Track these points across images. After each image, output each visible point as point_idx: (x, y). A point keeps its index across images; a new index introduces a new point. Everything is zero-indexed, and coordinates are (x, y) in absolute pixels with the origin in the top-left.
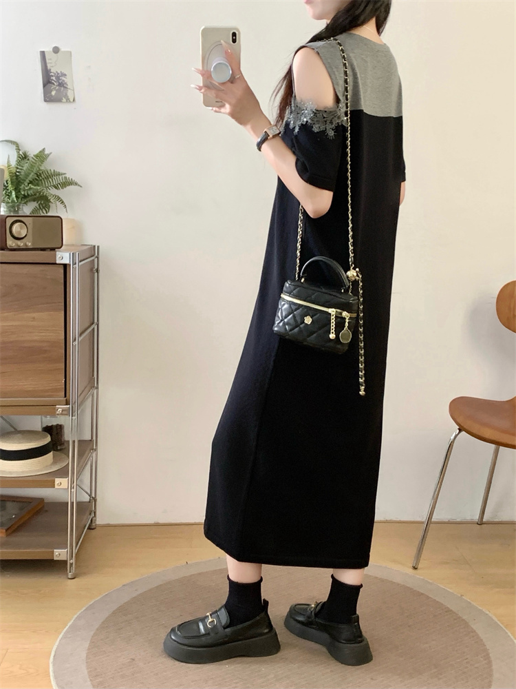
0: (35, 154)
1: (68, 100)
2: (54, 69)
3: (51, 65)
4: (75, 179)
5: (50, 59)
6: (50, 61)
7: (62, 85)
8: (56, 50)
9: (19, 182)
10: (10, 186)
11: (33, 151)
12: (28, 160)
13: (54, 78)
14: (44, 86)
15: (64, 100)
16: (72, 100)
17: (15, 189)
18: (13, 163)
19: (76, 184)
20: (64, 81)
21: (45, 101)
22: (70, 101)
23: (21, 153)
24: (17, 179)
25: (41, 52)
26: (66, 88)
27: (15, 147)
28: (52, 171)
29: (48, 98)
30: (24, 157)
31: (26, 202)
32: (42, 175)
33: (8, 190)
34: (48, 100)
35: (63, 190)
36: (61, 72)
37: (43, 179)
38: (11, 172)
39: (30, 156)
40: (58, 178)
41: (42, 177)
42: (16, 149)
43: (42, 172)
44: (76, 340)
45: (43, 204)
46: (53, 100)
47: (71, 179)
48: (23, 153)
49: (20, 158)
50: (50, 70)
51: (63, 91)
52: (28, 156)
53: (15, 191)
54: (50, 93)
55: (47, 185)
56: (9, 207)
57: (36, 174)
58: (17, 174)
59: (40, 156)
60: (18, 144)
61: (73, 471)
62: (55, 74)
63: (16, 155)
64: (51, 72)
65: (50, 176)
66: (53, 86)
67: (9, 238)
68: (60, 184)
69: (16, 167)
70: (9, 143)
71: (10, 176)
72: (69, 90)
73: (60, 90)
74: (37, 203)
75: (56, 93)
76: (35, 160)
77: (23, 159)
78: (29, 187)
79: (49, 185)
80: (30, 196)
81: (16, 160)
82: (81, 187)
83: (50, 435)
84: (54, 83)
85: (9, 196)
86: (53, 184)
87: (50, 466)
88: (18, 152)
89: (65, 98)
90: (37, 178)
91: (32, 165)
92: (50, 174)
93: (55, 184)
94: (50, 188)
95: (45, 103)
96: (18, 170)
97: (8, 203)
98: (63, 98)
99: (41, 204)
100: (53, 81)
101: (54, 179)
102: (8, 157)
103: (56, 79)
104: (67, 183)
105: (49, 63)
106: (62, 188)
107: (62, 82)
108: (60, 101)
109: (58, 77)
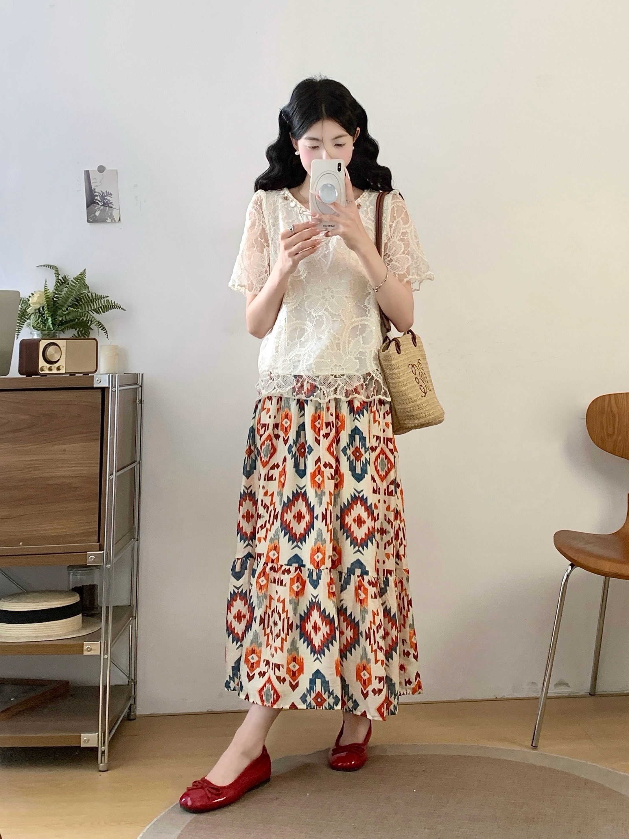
0: (75, 276)
1: (113, 220)
2: (98, 188)
3: (96, 184)
4: (118, 302)
6: (95, 181)
7: (106, 204)
8: (101, 169)
9: (57, 307)
10: (47, 312)
11: (72, 274)
12: (68, 284)
13: (98, 198)
14: (88, 206)
15: (109, 220)
16: (117, 220)
17: (52, 316)
18: (51, 288)
19: (119, 307)
20: (109, 200)
21: (89, 221)
22: (115, 221)
23: (60, 278)
24: (54, 305)
25: (84, 171)
26: (111, 207)
27: (54, 271)
28: (94, 295)
29: (92, 219)
30: (63, 281)
31: (64, 329)
32: (83, 300)
33: (44, 317)
34: (91, 220)
35: (104, 314)
36: (106, 191)
37: (83, 304)
38: (47, 298)
39: (69, 280)
40: (99, 301)
41: (82, 302)
42: (55, 273)
43: (83, 297)
44: (113, 474)
45: (82, 330)
46: (97, 220)
47: (114, 302)
48: (62, 278)
49: (59, 282)
50: (95, 189)
51: (108, 211)
52: (68, 280)
53: (52, 318)
54: (94, 214)
55: (87, 310)
56: (44, 335)
57: (76, 299)
58: (55, 299)
59: (81, 278)
60: (57, 268)
61: (107, 633)
62: (100, 194)
63: (54, 279)
64: (95, 192)
65: (91, 300)
66: (98, 206)
67: (42, 363)
68: (101, 307)
69: (54, 292)
70: (48, 268)
71: (47, 301)
72: (115, 210)
73: (105, 210)
74: (76, 330)
75: (100, 214)
76: (76, 284)
77: (62, 284)
78: (67, 312)
79: (90, 309)
80: (66, 322)
81: (54, 285)
82: (125, 310)
83: (79, 594)
84: (99, 203)
85: (45, 324)
86: (94, 308)
87: (79, 631)
88: (57, 277)
89: (110, 218)
90: (76, 303)
91: (71, 289)
92: (91, 298)
93: (95, 308)
94: (90, 312)
95: (89, 224)
96: (56, 296)
97: (43, 330)
98: (108, 219)
99: (80, 331)
100: (97, 201)
101: (95, 303)
102: (46, 281)
103: (100, 198)
104: (109, 306)
105: (94, 183)
106: (103, 312)
107: (107, 202)
108: (103, 221)
109: (103, 197)
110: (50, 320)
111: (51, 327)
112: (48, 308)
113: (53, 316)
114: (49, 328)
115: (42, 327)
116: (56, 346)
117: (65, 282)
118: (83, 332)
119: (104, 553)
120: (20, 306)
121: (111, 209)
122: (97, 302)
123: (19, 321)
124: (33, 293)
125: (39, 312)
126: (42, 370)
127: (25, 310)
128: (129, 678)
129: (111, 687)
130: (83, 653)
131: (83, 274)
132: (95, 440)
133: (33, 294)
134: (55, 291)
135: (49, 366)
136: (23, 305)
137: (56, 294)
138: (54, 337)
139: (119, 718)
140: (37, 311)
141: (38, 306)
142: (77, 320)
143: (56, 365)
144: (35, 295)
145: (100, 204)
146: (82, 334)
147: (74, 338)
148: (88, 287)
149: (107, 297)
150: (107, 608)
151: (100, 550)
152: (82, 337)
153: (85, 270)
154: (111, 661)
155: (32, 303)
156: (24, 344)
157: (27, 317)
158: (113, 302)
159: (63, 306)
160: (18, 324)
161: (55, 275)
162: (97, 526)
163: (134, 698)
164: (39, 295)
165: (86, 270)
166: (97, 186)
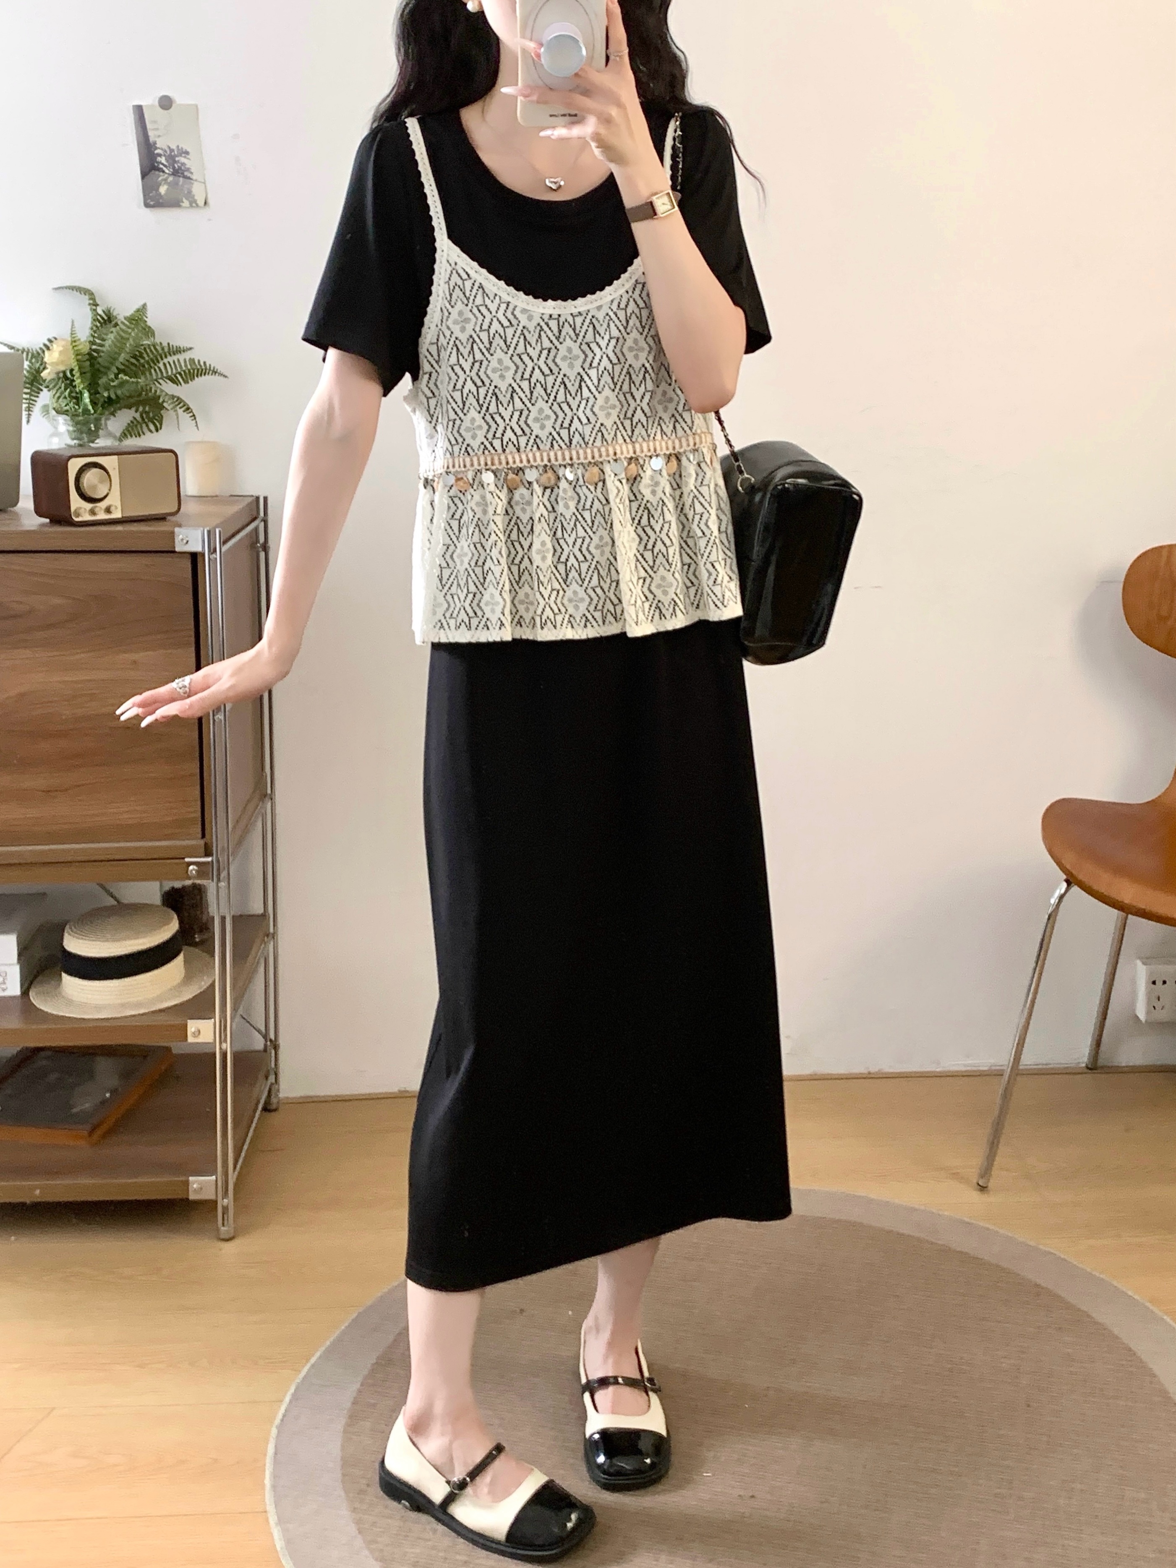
0: (128, 314)
1: (193, 203)
2: (162, 142)
3: (157, 133)
4: (212, 362)
5: (155, 122)
6: (155, 127)
7: (179, 172)
8: (166, 103)
9: (99, 370)
10: (79, 379)
11: (122, 309)
12: (116, 325)
13: (163, 160)
14: (144, 175)
15: (186, 203)
16: (201, 202)
17: (89, 388)
18: (84, 334)
19: (215, 372)
20: (183, 164)
21: (147, 205)
22: (197, 205)
23: (100, 312)
24: (92, 365)
25: (134, 106)
26: (189, 178)
27: (86, 299)
28: (165, 346)
29: (152, 200)
30: (106, 319)
31: (113, 411)
32: (145, 356)
33: (75, 388)
34: (152, 203)
35: (187, 385)
36: (178, 146)
37: (148, 363)
38: (78, 352)
39: (118, 318)
40: (176, 358)
41: (144, 359)
42: (90, 304)
43: (145, 350)
46: (162, 203)
48: (104, 311)
49: (99, 322)
50: (155, 143)
51: (182, 186)
52: (116, 318)
53: (89, 391)
54: (157, 190)
55: (155, 377)
56: (77, 423)
57: (131, 354)
58: (93, 354)
59: (138, 319)
60: (92, 294)
62: (165, 151)
63: (89, 315)
64: (156, 148)
65: (161, 357)
66: (162, 177)
67: (76, 501)
68: (180, 374)
69: (90, 342)
70: (75, 292)
71: (78, 359)
72: (195, 183)
73: (177, 184)
74: (136, 410)
75: (167, 191)
76: (130, 327)
77: (105, 324)
78: (117, 381)
79: (160, 376)
80: (118, 399)
81: (90, 326)
82: (225, 377)
84: (164, 169)
85: (77, 402)
86: (167, 372)
88: (94, 310)
89: (186, 199)
90: (134, 362)
91: (122, 337)
92: (160, 353)
93: (170, 373)
94: (161, 381)
95: (148, 210)
96: (94, 347)
97: (74, 416)
98: (184, 200)
99: (145, 412)
100: (161, 166)
101: (167, 362)
102: (73, 320)
103: (167, 161)
104: (196, 371)
105: (153, 129)
106: (185, 383)
107: (180, 168)
108: (175, 204)
109: (171, 158)
110: (86, 395)
111: (90, 408)
112: (81, 374)
113: (93, 388)
114: (86, 411)
115: (71, 408)
116: (100, 469)
117: (109, 322)
118: (151, 414)
119: (213, 860)
120: (26, 367)
121: (188, 181)
122: (171, 360)
123: (28, 390)
124: (51, 337)
125: (66, 379)
126: (78, 515)
127: (38, 372)
128: (266, 1037)
131: (143, 309)
133: (50, 341)
135: (89, 506)
136: (33, 364)
137: (93, 343)
140: (61, 375)
141: (62, 368)
142: (137, 394)
143: (104, 504)
144: (55, 343)
145: (167, 171)
148: (153, 334)
149: (190, 350)
152: (151, 426)
153: (145, 303)
155: (50, 362)
156: (39, 460)
157: (44, 385)
158: (202, 364)
159: (109, 369)
160: (27, 396)
161: (89, 308)
163: (276, 1073)
164: (63, 346)
165: (147, 305)
166: (159, 136)
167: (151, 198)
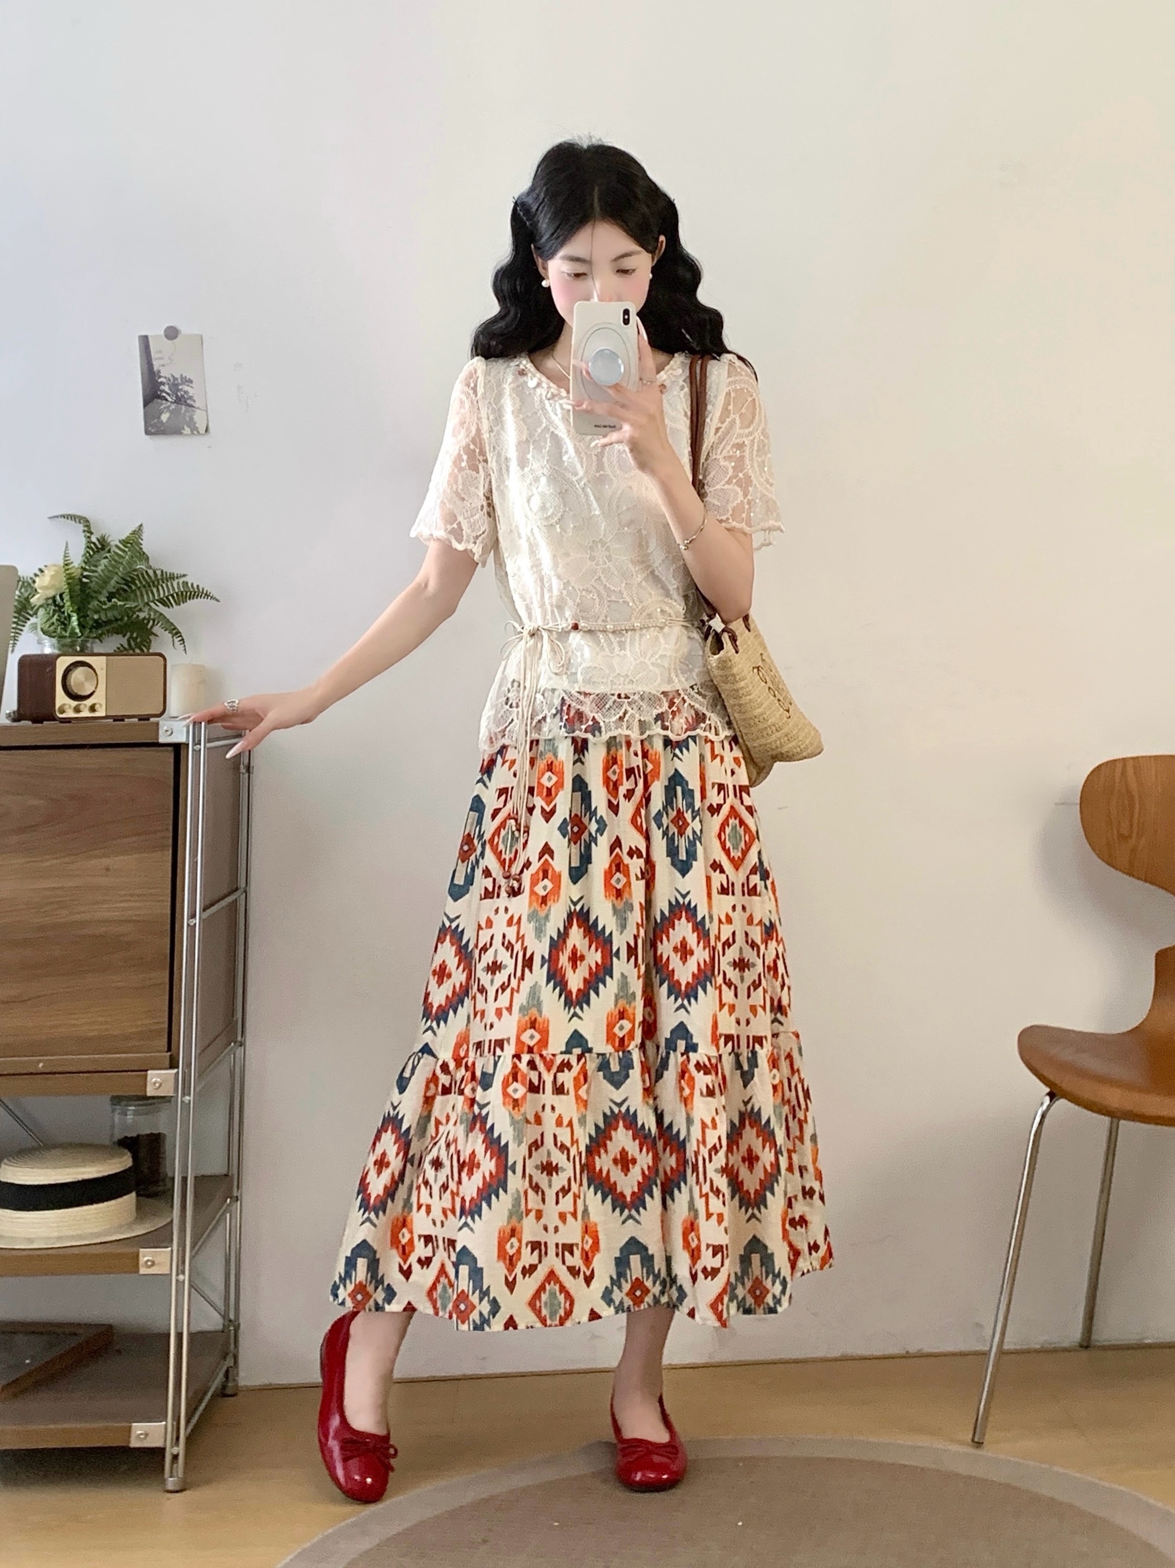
0: (123, 538)
1: (194, 430)
2: (166, 370)
3: (162, 362)
4: (205, 585)
5: (160, 352)
7: (181, 400)
8: (172, 333)
9: (88, 595)
10: (68, 604)
11: (117, 533)
12: (109, 551)
13: (166, 388)
14: (146, 403)
15: (187, 430)
16: (202, 431)
17: (78, 611)
18: (77, 560)
19: (207, 595)
20: (186, 392)
21: (147, 432)
22: (199, 433)
23: (94, 539)
24: (81, 590)
25: (140, 337)
26: (191, 406)
27: (81, 527)
28: (159, 573)
29: (153, 428)
30: (99, 546)
31: (101, 635)
32: (137, 582)
33: (63, 613)
34: (153, 431)
35: (178, 607)
36: (182, 375)
37: (139, 588)
38: (70, 577)
39: (112, 543)
40: (169, 584)
41: (136, 585)
42: (84, 531)
43: (137, 575)
44: (193, 916)
45: (137, 638)
46: (164, 430)
47: (198, 586)
48: (98, 540)
49: (92, 550)
50: (159, 372)
51: (185, 414)
52: (109, 544)
53: (78, 614)
54: (159, 418)
55: (146, 600)
56: (63, 645)
57: (122, 578)
58: (84, 580)
59: (133, 542)
60: (88, 521)
61: (183, 1230)
62: (169, 379)
63: (83, 542)
64: (160, 377)
65: (153, 583)
66: (165, 404)
67: (61, 698)
68: (172, 596)
69: (82, 567)
70: (69, 521)
71: (69, 584)
72: (198, 411)
73: (179, 412)
74: (124, 636)
75: (169, 419)
76: (124, 551)
77: (98, 552)
78: (109, 604)
79: (151, 599)
80: (109, 622)
81: (83, 553)
82: (217, 600)
83: (130, 1150)
84: (168, 397)
85: (65, 625)
86: (159, 595)
87: (130, 1226)
88: (89, 537)
89: (188, 426)
90: (125, 587)
91: (116, 562)
92: (153, 578)
93: (162, 596)
94: (152, 604)
95: (148, 437)
96: (85, 573)
97: (61, 637)
98: (186, 428)
99: (133, 638)
100: (164, 394)
101: (160, 588)
102: (67, 547)
103: (170, 389)
104: (189, 594)
105: (158, 359)
106: (176, 604)
107: (182, 396)
108: (177, 432)
109: (175, 386)
110: (74, 618)
111: (78, 630)
112: (71, 597)
113: (82, 612)
114: (73, 634)
115: (59, 630)
116: (86, 668)
117: (103, 548)
118: (139, 640)
119: (178, 1072)
120: (17, 593)
121: (190, 409)
122: (164, 585)
123: (15, 620)
124: (43, 568)
125: (55, 604)
126: (62, 712)
127: (27, 599)
128: (225, 1316)
129: (192, 1336)
130: (137, 1271)
131: (138, 532)
132: (163, 848)
133: (41, 571)
134: (84, 565)
135: (74, 703)
136: (23, 590)
137: (85, 570)
138: (82, 652)
139: (205, 1393)
140: (50, 601)
141: (51, 593)
142: (126, 618)
143: (89, 702)
144: (46, 572)
145: (170, 399)
146: (136, 644)
147: (120, 652)
148: (148, 558)
149: (184, 576)
150: (184, 1179)
151: (171, 1067)
152: (138, 651)
153: (141, 525)
154: (191, 1286)
155: (40, 588)
156: (26, 664)
157: (31, 612)
158: (195, 586)
159: (100, 593)
160: (14, 626)
161: (83, 534)
162: (166, 1020)
163: (236, 1358)
164: (53, 573)
165: (144, 526)
166: (163, 365)
167: (152, 426)
